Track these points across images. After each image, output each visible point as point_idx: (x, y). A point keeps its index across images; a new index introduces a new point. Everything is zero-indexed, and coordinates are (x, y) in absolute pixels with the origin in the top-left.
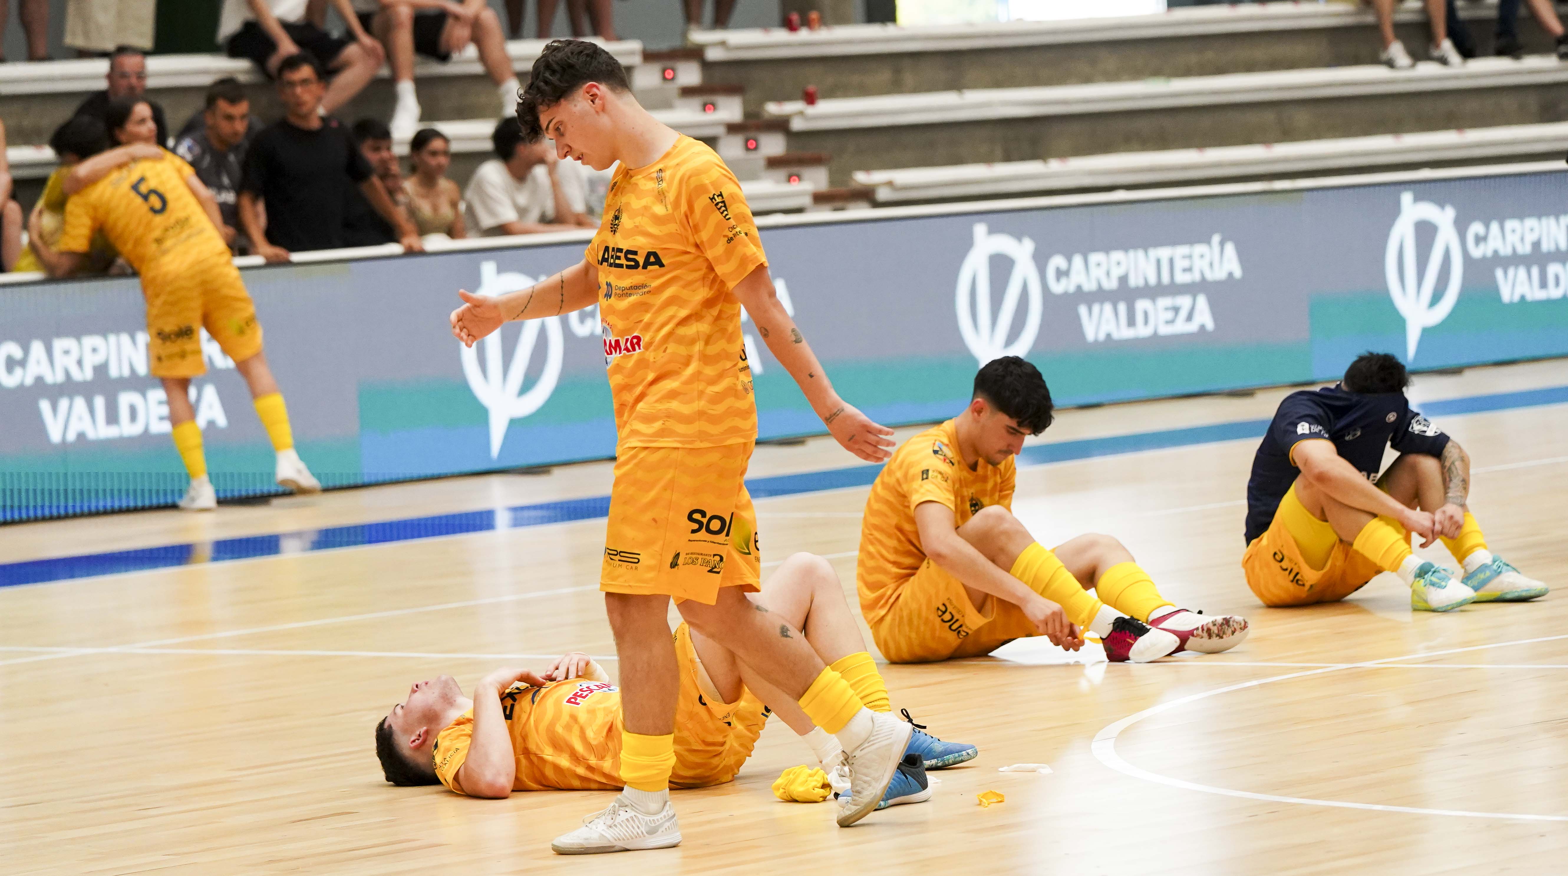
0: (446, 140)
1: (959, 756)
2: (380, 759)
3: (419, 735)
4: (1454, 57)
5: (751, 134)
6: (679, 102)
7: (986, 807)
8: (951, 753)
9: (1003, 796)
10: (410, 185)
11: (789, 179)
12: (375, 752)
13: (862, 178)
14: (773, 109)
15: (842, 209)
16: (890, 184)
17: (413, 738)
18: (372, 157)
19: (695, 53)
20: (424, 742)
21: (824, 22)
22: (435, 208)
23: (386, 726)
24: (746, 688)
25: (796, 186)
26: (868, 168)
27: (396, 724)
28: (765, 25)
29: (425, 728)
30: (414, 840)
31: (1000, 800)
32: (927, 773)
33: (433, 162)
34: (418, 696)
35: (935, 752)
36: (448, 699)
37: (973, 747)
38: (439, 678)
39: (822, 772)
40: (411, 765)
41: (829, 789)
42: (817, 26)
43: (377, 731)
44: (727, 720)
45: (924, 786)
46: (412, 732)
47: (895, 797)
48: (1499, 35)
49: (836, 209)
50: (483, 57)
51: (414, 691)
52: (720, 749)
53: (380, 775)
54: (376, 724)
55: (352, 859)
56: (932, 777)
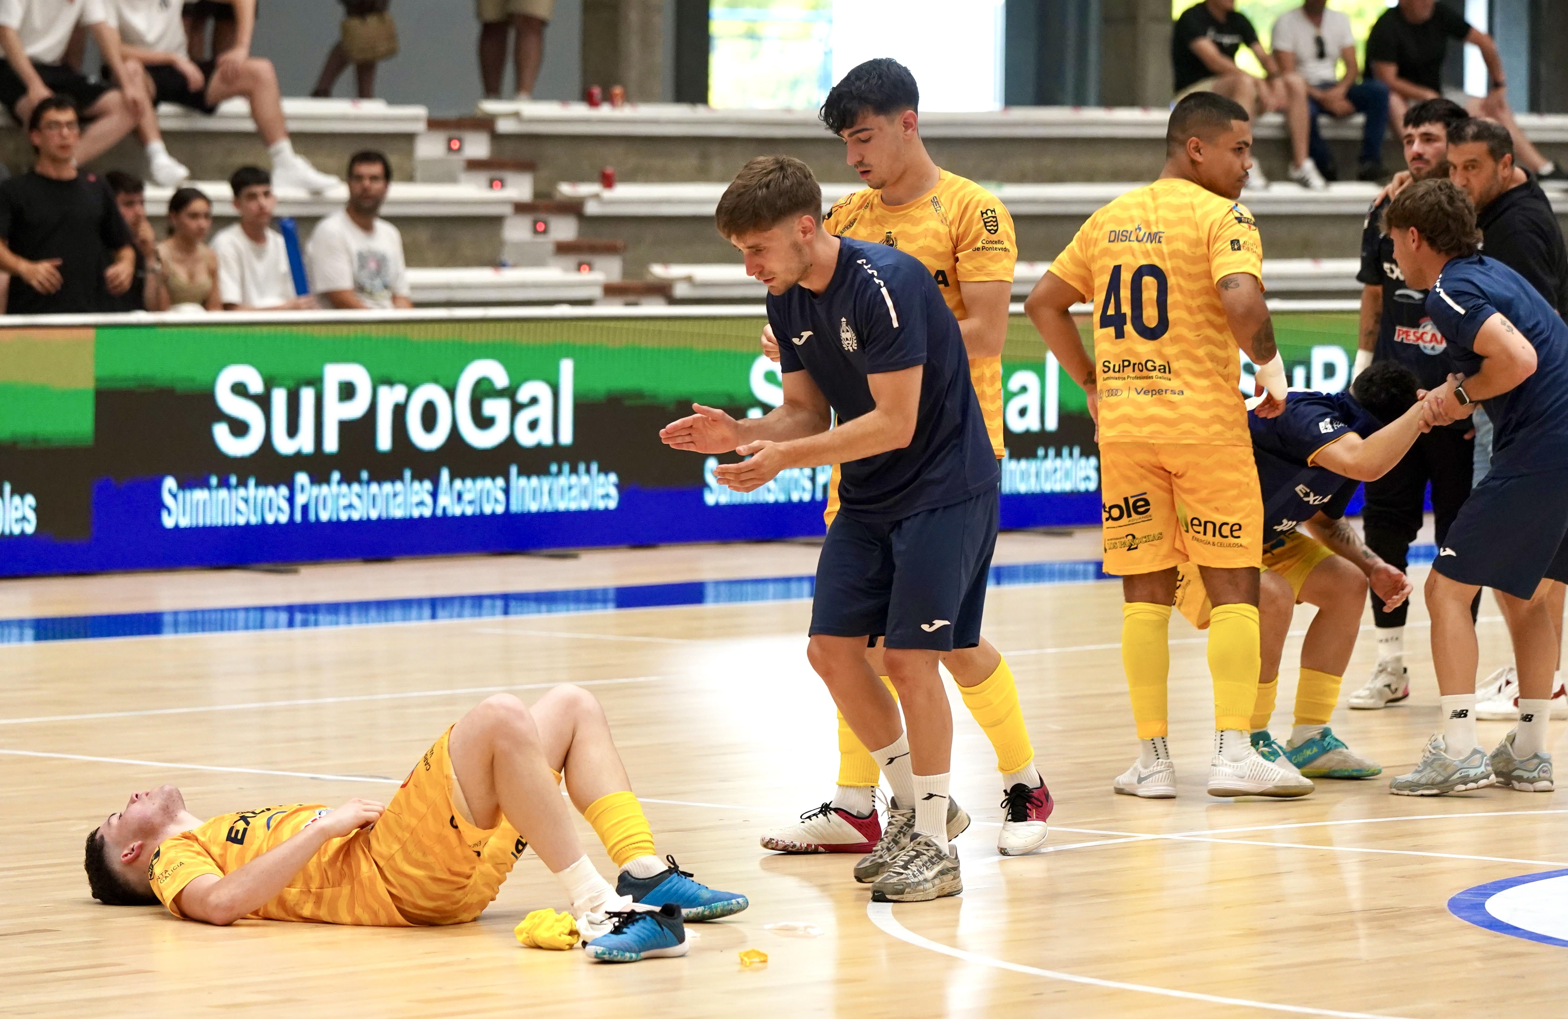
0: (208, 201)
1: (728, 904)
2: (88, 872)
3: (133, 850)
4: (1316, 180)
5: (542, 216)
6: (463, 176)
7: (748, 966)
8: (720, 900)
9: (765, 956)
10: (165, 249)
11: (579, 268)
12: (82, 866)
13: (659, 271)
14: (566, 189)
15: (635, 304)
16: (689, 279)
17: (126, 852)
18: (127, 214)
19: (486, 124)
20: (137, 857)
21: (628, 98)
22: (192, 276)
23: (98, 836)
24: (503, 816)
25: (585, 276)
26: (666, 261)
27: (109, 837)
28: (564, 98)
29: (140, 842)
30: (119, 965)
31: (762, 959)
32: (685, 925)
33: (193, 224)
34: (137, 807)
35: (702, 898)
36: (168, 813)
37: (742, 896)
38: (162, 788)
39: (571, 917)
40: (121, 881)
41: (576, 936)
42: (620, 103)
43: (88, 841)
44: (477, 849)
45: (681, 939)
46: (125, 846)
47: (649, 949)
48: (1363, 159)
49: (628, 304)
50: (255, 114)
51: (133, 802)
52: (466, 881)
53: (86, 891)
54: (86, 835)
55: (47, 981)
56: (690, 932)
